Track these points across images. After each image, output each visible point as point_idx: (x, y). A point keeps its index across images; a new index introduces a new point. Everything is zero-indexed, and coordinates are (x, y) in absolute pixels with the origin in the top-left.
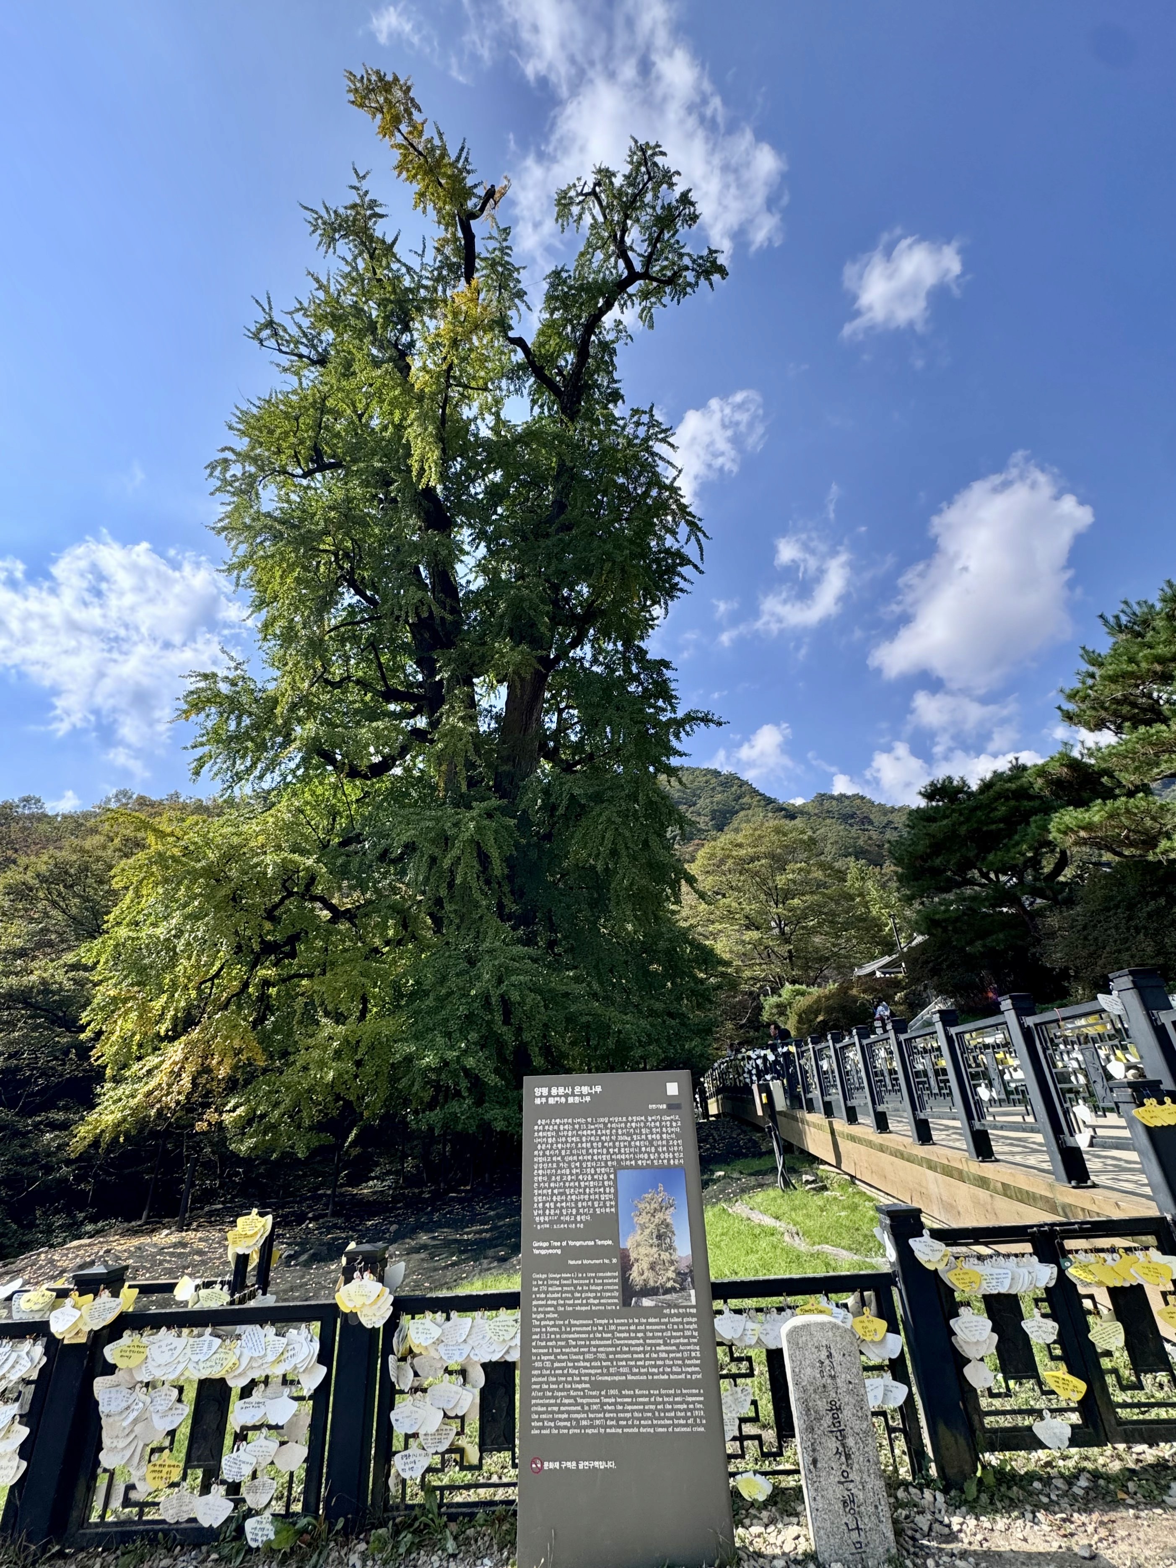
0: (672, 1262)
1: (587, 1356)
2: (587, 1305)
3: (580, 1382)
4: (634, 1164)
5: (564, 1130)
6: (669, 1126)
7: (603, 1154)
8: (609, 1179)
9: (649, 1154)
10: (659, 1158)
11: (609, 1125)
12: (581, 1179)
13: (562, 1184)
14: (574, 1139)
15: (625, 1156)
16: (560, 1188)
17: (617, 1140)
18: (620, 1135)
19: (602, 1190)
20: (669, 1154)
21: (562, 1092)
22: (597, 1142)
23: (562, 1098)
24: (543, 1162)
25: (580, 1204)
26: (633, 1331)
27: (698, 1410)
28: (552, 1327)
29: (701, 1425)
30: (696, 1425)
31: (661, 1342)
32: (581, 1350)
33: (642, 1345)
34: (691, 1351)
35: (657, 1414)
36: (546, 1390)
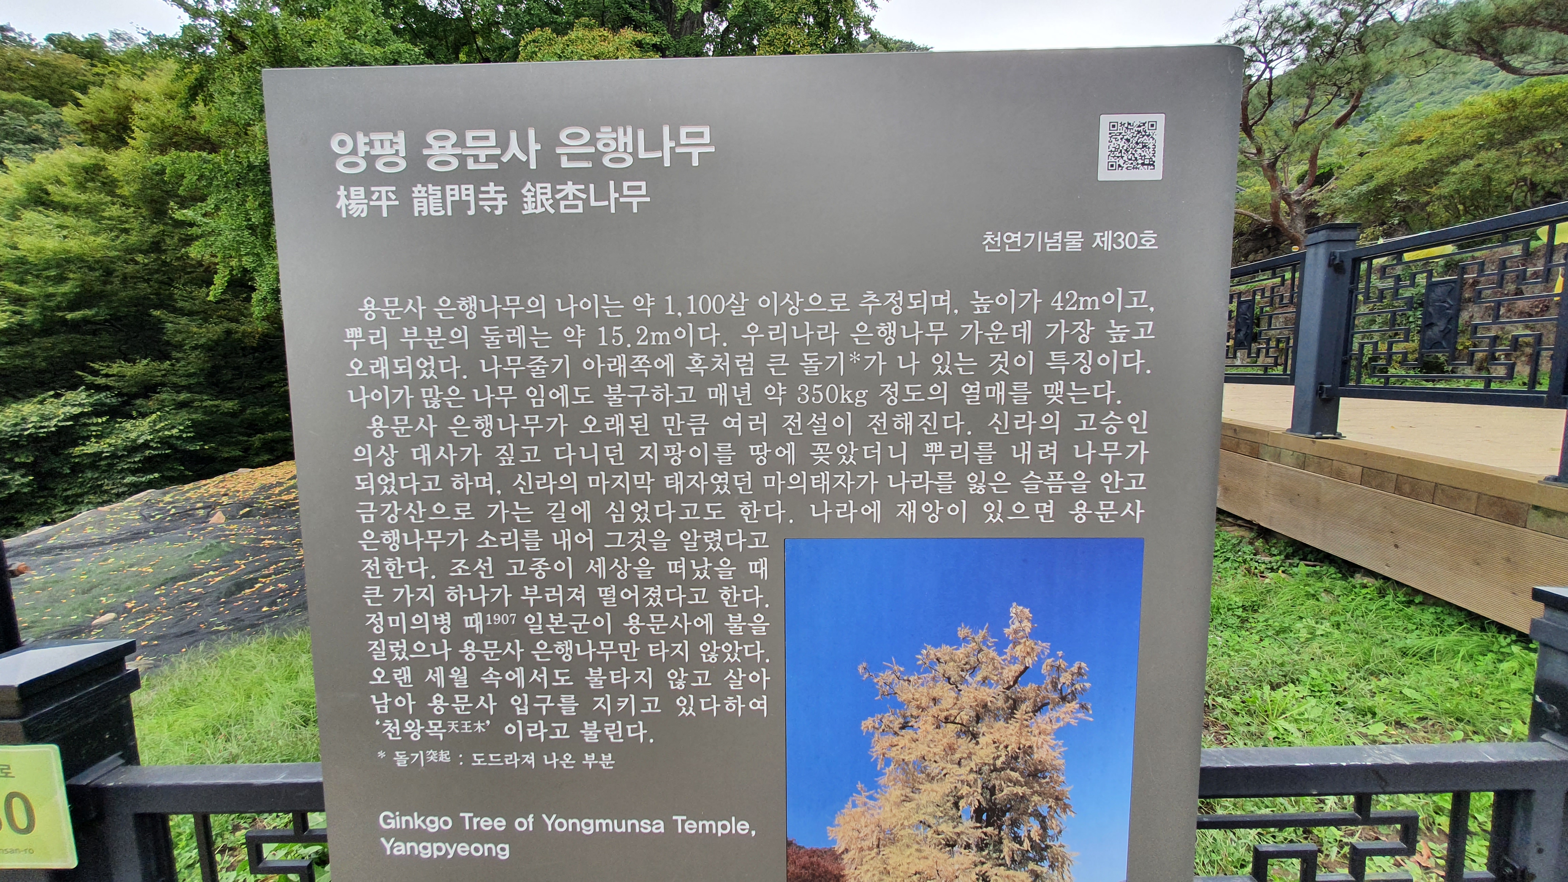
4: (877, 518)
5: (507, 349)
6: (1084, 339)
7: (713, 468)
8: (743, 579)
9: (960, 471)
10: (1015, 493)
11: (752, 332)
12: (602, 574)
13: (504, 592)
14: (562, 394)
15: (833, 481)
16: (495, 607)
17: (790, 405)
18: (810, 381)
19: (707, 622)
20: (1067, 476)
21: (490, 158)
22: (686, 411)
23: (492, 187)
24: (404, 497)
25: (595, 678)
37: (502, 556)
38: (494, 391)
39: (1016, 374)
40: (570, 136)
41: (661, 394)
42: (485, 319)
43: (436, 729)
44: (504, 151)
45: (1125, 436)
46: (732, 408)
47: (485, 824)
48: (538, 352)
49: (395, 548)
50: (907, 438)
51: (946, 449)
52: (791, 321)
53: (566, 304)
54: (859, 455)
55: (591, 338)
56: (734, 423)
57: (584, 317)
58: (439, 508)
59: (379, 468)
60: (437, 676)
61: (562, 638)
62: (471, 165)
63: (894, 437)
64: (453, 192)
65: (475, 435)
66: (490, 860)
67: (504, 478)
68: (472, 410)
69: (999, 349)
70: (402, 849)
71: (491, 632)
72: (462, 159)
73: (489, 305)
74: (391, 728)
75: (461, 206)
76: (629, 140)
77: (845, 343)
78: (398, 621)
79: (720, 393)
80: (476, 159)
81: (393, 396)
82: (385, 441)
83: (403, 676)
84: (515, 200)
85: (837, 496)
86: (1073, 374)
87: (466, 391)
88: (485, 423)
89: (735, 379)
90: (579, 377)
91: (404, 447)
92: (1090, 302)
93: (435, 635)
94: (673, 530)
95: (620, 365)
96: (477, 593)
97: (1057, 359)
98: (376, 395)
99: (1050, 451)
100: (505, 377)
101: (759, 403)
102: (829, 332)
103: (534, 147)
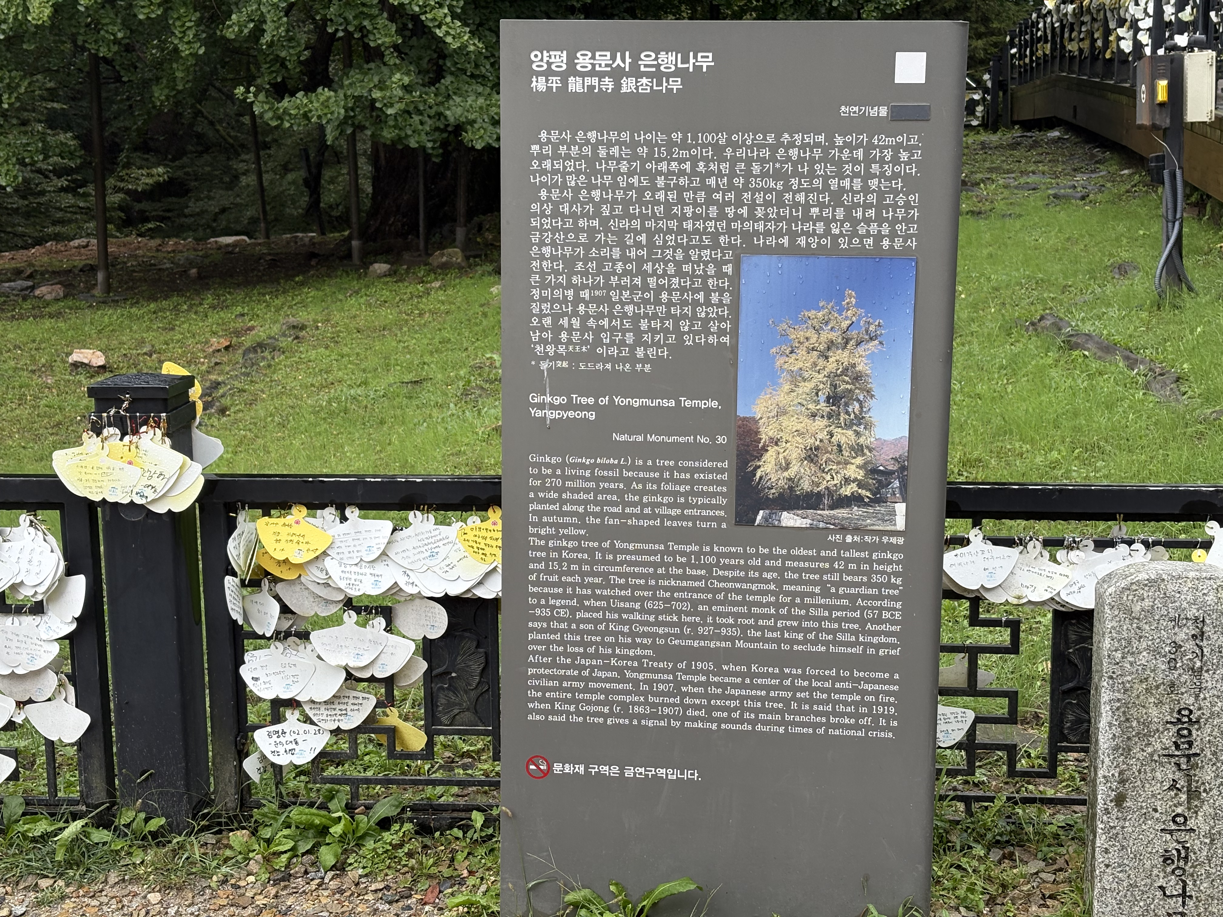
0: (859, 450)
1: (649, 605)
2: (653, 516)
3: (634, 645)
4: (786, 245)
5: (610, 157)
6: (888, 158)
7: (708, 218)
8: (720, 275)
9: (828, 222)
10: (854, 233)
11: (729, 152)
12: (650, 271)
13: (601, 279)
14: (635, 180)
15: (765, 226)
16: (596, 287)
17: (746, 188)
18: (756, 177)
19: (701, 296)
20: (880, 226)
21: (607, 65)
22: (695, 190)
23: (607, 79)
24: (554, 230)
25: (644, 325)
26: (755, 568)
27: (883, 704)
28: (573, 550)
29: (888, 728)
30: (877, 728)
31: (817, 590)
32: (638, 593)
33: (773, 593)
34: (881, 609)
35: (794, 706)
36: (559, 654)
37: (601, 261)
38: (602, 178)
39: (856, 175)
40: (646, 56)
41: (683, 181)
42: (599, 142)
43: (562, 350)
44: (613, 63)
45: (907, 206)
46: (718, 189)
47: (584, 400)
48: (624, 159)
49: (548, 255)
50: (802, 205)
51: (821, 211)
52: (747, 147)
53: (639, 136)
54: (778, 213)
55: (651, 153)
56: (718, 196)
57: (648, 143)
58: (571, 236)
59: (543, 215)
60: (565, 322)
61: (628, 304)
62: (597, 68)
63: (796, 205)
64: (588, 81)
65: (591, 200)
66: (586, 420)
67: (604, 221)
68: (590, 187)
69: (847, 163)
70: (540, 414)
71: (593, 299)
72: (593, 65)
73: (602, 135)
74: (539, 349)
75: (591, 88)
76: (674, 58)
77: (773, 158)
78: (545, 293)
79: (712, 181)
80: (600, 65)
81: (552, 179)
82: (546, 202)
83: (548, 321)
84: (618, 86)
85: (767, 233)
86: (882, 175)
87: (588, 178)
88: (596, 194)
89: (720, 175)
90: (644, 172)
91: (556, 204)
92: (891, 141)
93: (565, 300)
94: (686, 249)
95: (664, 166)
96: (587, 280)
97: (875, 168)
98: (544, 179)
99: (871, 213)
100: (608, 172)
101: (731, 187)
102: (766, 153)
103: (628, 60)
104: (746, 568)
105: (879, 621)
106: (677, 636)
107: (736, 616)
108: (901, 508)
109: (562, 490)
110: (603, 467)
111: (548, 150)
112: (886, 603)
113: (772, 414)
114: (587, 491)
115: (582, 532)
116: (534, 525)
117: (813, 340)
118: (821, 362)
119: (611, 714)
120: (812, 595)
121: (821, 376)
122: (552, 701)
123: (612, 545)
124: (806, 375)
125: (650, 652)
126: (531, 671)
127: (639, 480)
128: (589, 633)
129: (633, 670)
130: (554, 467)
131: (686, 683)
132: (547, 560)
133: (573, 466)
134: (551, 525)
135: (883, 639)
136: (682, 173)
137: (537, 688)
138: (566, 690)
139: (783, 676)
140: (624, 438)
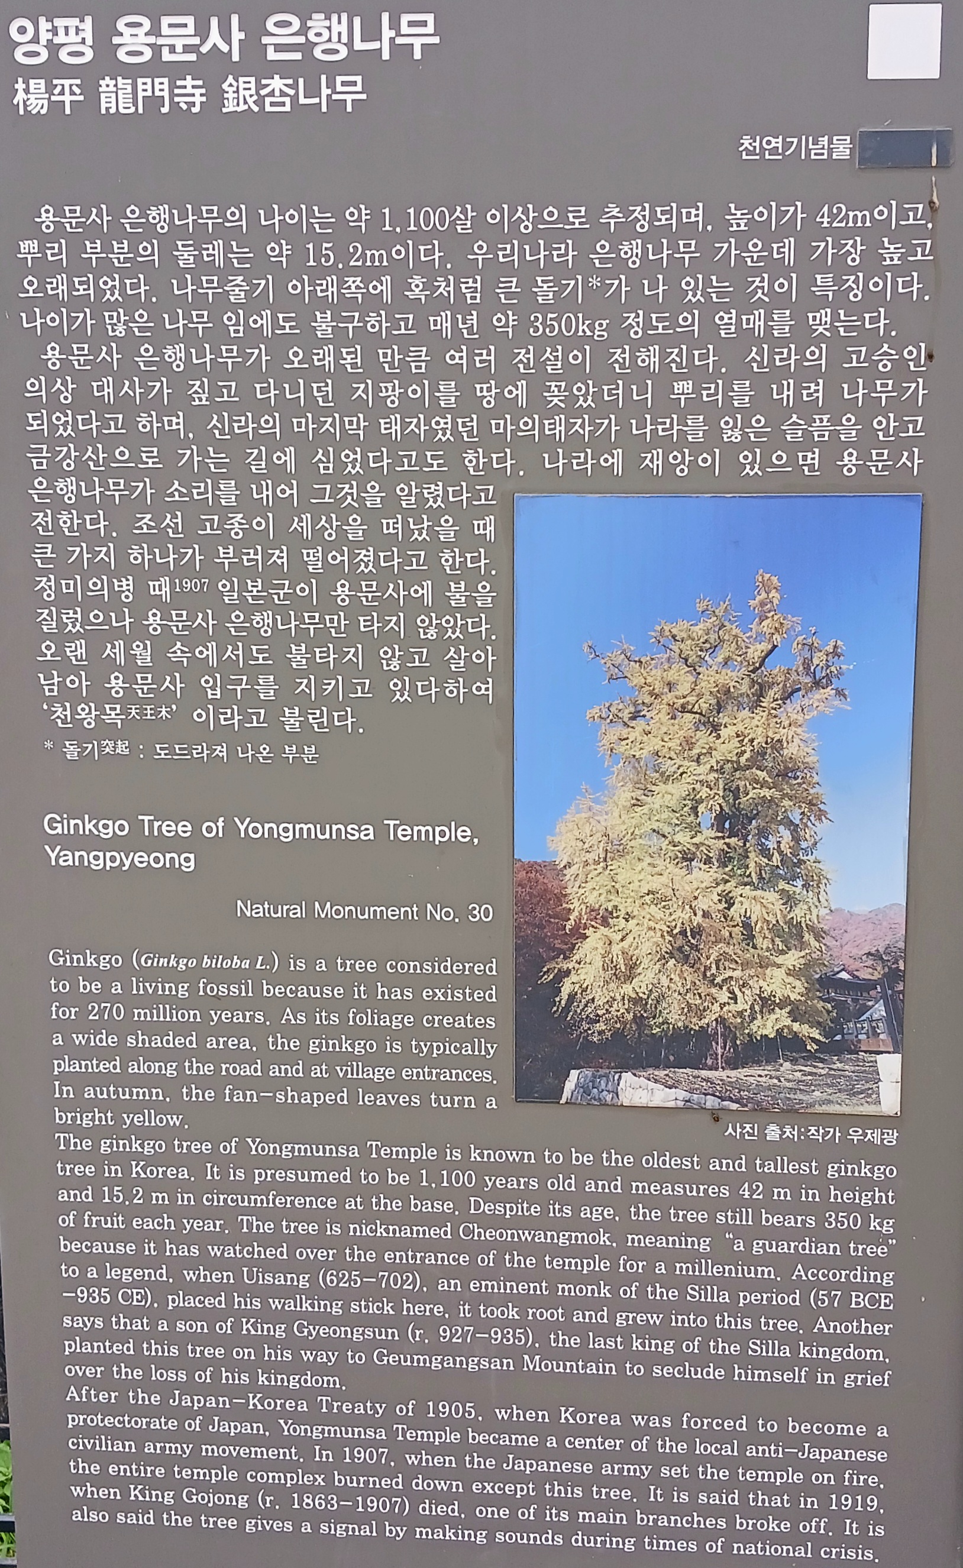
0: (793, 934)
1: (330, 1279)
2: (333, 1084)
3: (297, 1367)
4: (618, 470)
5: (203, 267)
6: (854, 260)
7: (436, 410)
8: (467, 540)
9: (713, 413)
10: (775, 440)
11: (480, 251)
12: (308, 533)
13: (194, 553)
14: (264, 321)
15: (569, 426)
16: (184, 570)
18: (545, 309)
19: (425, 591)
20: (836, 421)
21: (187, 49)
22: (405, 344)
23: (189, 82)
24: (82, 440)
25: (298, 656)
26: (563, 1199)
27: (854, 1491)
28: (152, 1161)
29: (864, 1541)
30: (841, 1540)
31: (704, 1246)
32: (304, 1254)
33: (604, 1252)
34: (848, 1287)
35: (655, 1495)
36: (134, 1385)
37: (193, 510)
38: (188, 317)
39: (778, 301)
40: (278, 24)
41: (376, 322)
42: (177, 232)
43: (113, 715)
44: (203, 42)
45: (901, 372)
46: (456, 340)
47: (168, 828)
48: (238, 272)
49: (70, 499)
50: (652, 375)
51: (697, 389)
52: (524, 239)
53: (270, 216)
54: (598, 396)
55: (298, 255)
56: (458, 357)
57: (289, 232)
58: (123, 453)
59: (54, 404)
60: (116, 651)
61: (260, 609)
62: (166, 56)
63: (638, 374)
64: (145, 86)
65: (165, 367)
66: (173, 871)
67: (196, 417)
68: (161, 338)
69: (757, 272)
70: (69, 859)
72: (156, 49)
73: (183, 216)
74: (61, 713)
75: (151, 102)
76: (344, 28)
77: (584, 265)
78: (72, 585)
79: (443, 322)
80: (172, 49)
81: (72, 320)
82: (60, 374)
83: (77, 650)
84: (215, 96)
85: (574, 443)
86: (841, 300)
87: (155, 316)
88: (174, 354)
89: (460, 307)
90: (283, 302)
91: (82, 379)
92: (860, 217)
93: (115, 602)
94: (388, 481)
95: (329, 288)
96: (164, 555)
97: (824, 284)
98: (52, 319)
99: (817, 390)
100: (200, 301)
101: (487, 335)
102: (567, 252)
103: (237, 36)
104: (544, 1197)
105: (846, 1314)
106: (392, 1347)
107: (523, 1302)
108: (890, 1066)
109: (127, 1027)
110: (217, 976)
111: (58, 252)
112: (857, 1275)
113: (591, 857)
114: (182, 1029)
115: (175, 1121)
116: (66, 1106)
117: (684, 688)
118: (703, 738)
119: (253, 1511)
120: (693, 1257)
121: (703, 769)
122: (122, 1483)
123: (243, 1147)
124: (669, 767)
125: (333, 1381)
126: (74, 1420)
127: (297, 1005)
128: (197, 1339)
129: (298, 1418)
130: (106, 977)
131: (416, 1448)
132: (97, 1182)
133: (149, 975)
134: (103, 1106)
135: (853, 1353)
136: (373, 302)
137: (90, 1456)
138: (154, 1460)
139: (629, 1432)
140: (260, 911)
